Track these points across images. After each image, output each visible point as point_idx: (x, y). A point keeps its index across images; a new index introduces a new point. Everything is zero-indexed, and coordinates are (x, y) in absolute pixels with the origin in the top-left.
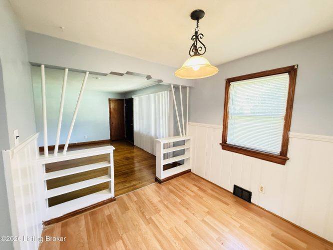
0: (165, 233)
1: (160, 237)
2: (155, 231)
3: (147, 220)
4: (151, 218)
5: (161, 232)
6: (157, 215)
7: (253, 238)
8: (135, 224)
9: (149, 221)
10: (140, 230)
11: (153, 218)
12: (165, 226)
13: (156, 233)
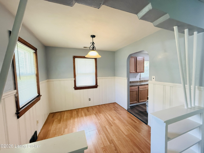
0: (104, 133)
1: (106, 132)
2: (109, 135)
3: (113, 143)
4: (110, 143)
5: (105, 134)
6: (105, 145)
7: (68, 124)
8: (120, 142)
9: (111, 142)
10: (117, 138)
11: (109, 144)
12: (102, 136)
13: (108, 134)
